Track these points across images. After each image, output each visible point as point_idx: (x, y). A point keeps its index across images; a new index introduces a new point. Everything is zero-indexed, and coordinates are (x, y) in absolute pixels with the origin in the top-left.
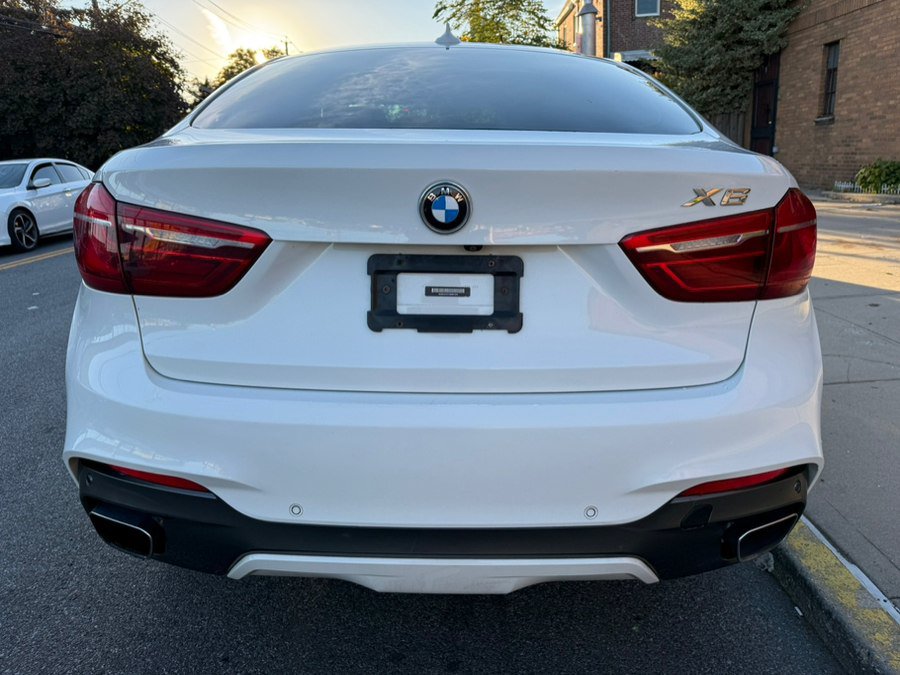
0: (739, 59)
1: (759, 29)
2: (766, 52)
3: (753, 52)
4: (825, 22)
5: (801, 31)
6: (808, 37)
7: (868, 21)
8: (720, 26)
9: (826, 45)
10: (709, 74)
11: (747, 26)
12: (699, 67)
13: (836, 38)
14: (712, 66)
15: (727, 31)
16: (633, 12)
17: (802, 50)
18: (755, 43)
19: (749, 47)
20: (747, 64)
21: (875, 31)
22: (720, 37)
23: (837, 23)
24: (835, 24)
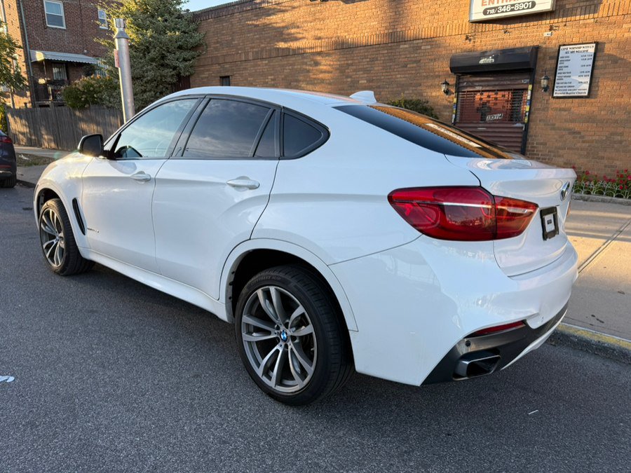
0: (164, 76)
1: (177, 60)
2: (182, 74)
3: (173, 73)
4: (219, 64)
5: (203, 66)
6: (208, 70)
7: (245, 69)
8: (153, 54)
9: (220, 77)
10: (146, 82)
11: (170, 56)
12: (140, 78)
13: (227, 74)
14: (149, 78)
15: (157, 57)
16: (44, 23)
17: (205, 77)
18: (175, 68)
19: (171, 70)
20: (169, 79)
21: (250, 75)
22: (153, 60)
23: (227, 66)
24: (226, 66)
